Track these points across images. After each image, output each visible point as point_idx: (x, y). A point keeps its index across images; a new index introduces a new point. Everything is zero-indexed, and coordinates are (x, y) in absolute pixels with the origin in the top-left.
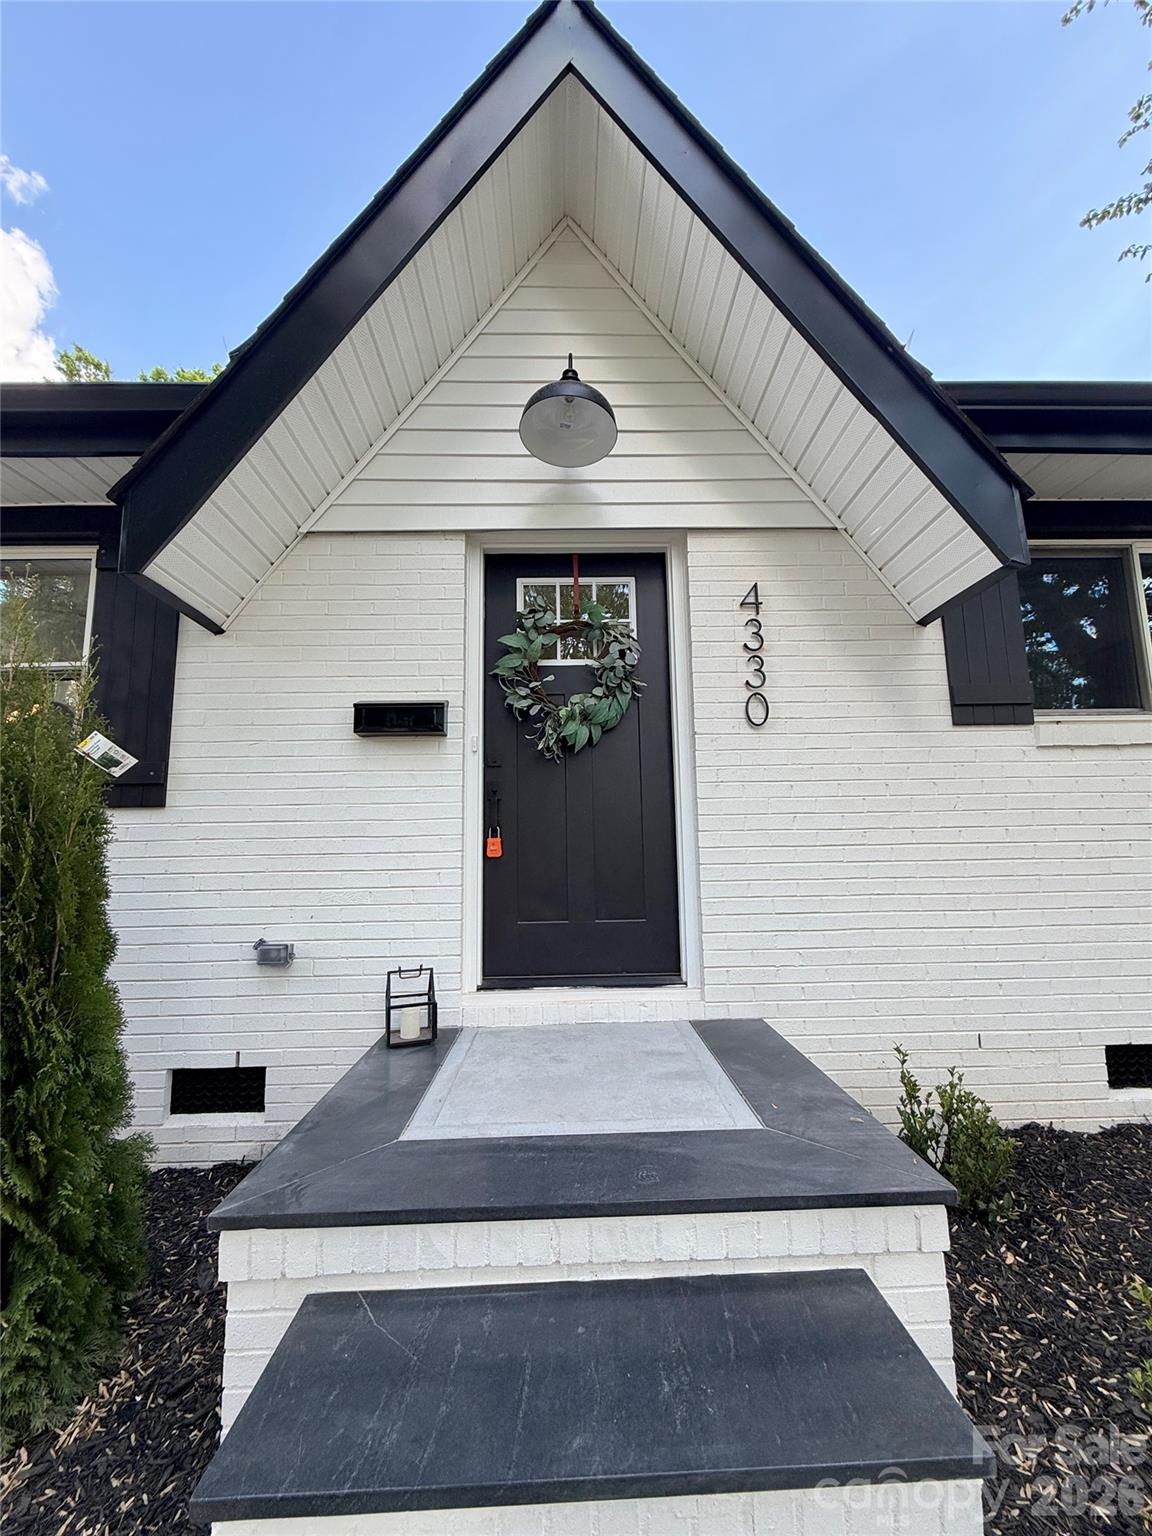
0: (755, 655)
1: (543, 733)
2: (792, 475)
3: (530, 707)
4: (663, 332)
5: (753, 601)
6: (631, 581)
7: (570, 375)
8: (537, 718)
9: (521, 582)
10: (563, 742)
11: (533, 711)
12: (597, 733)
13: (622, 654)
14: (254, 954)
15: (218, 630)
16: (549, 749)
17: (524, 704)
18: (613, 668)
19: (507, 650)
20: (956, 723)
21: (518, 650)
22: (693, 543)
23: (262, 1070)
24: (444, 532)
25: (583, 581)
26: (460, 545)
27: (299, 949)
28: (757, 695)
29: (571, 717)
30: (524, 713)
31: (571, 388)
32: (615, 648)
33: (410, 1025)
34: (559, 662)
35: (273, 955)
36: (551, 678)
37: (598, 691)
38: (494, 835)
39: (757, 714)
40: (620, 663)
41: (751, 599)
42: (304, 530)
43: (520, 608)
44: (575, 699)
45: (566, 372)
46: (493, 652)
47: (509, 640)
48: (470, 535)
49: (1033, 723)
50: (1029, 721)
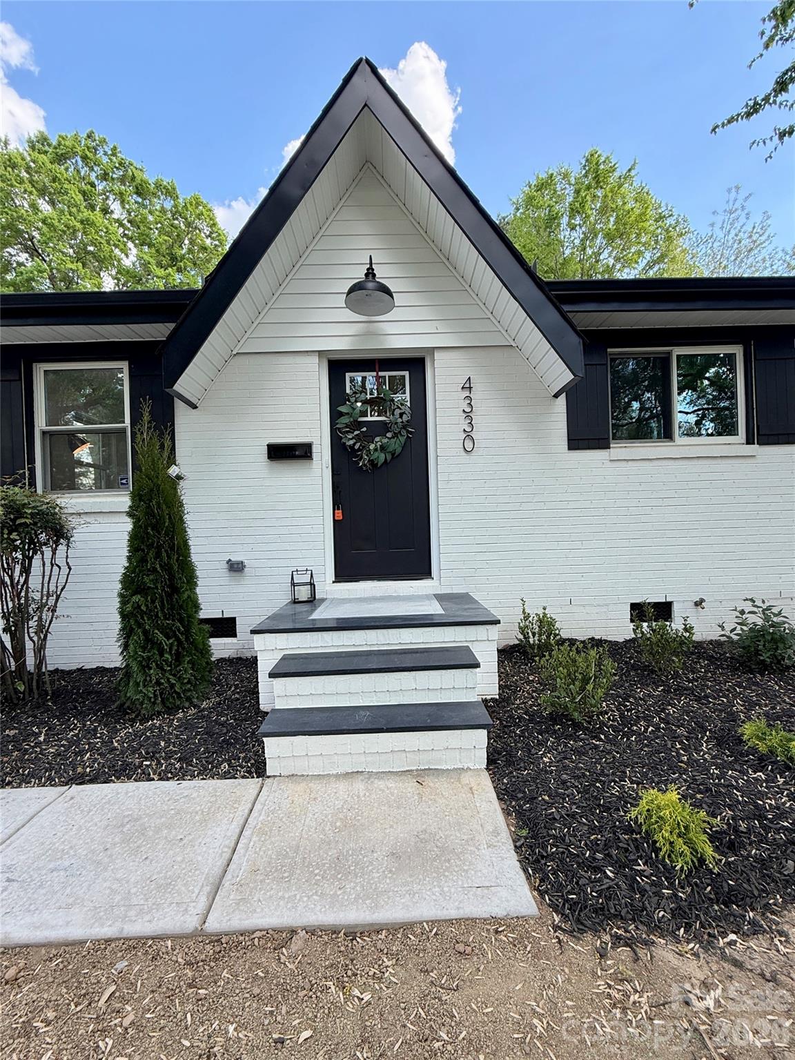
0: (468, 415)
1: (362, 457)
2: (490, 316)
3: (354, 444)
4: (422, 232)
5: (468, 387)
6: (406, 374)
7: (370, 273)
8: (359, 450)
9: (348, 375)
10: (371, 461)
11: (357, 447)
12: (389, 457)
13: (401, 415)
14: (226, 566)
15: (194, 407)
16: (365, 465)
17: (351, 442)
18: (396, 423)
19: (341, 414)
20: (570, 448)
21: (348, 414)
22: (437, 355)
23: (234, 619)
24: (307, 352)
25: (381, 374)
26: (315, 359)
27: (246, 563)
28: (469, 436)
29: (376, 450)
30: (352, 447)
31: (370, 285)
32: (397, 412)
33: (304, 593)
34: (369, 419)
35: (236, 566)
36: (365, 429)
37: (389, 435)
38: (338, 509)
39: (469, 445)
40: (400, 420)
41: (467, 385)
42: (234, 352)
43: (348, 391)
44: (377, 439)
45: (368, 269)
46: (335, 415)
47: (343, 409)
48: (321, 353)
49: (609, 448)
50: (606, 446)
